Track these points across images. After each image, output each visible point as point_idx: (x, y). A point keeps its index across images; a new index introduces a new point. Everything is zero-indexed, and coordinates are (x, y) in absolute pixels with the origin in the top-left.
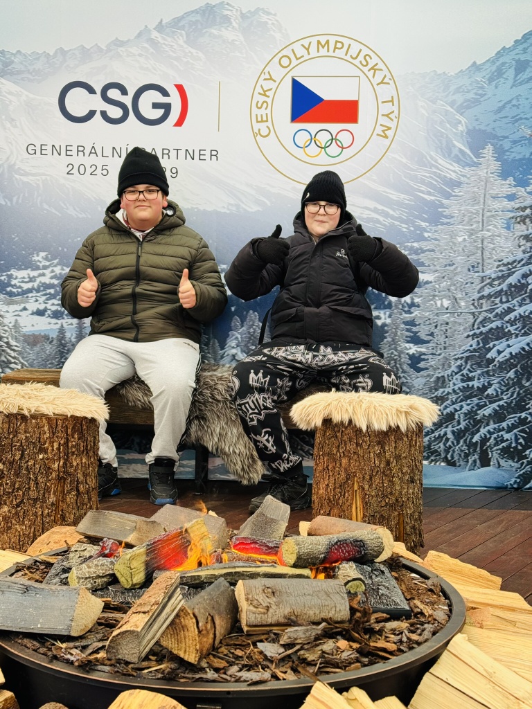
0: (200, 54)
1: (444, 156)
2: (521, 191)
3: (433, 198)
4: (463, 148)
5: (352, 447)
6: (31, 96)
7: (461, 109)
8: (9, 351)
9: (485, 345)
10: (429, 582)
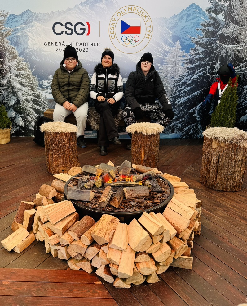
0: (94, 12)
1: (165, 44)
2: (187, 54)
3: (162, 57)
4: (171, 41)
5: (142, 139)
6: (44, 27)
7: (171, 29)
8: (44, 104)
9: (174, 100)
10: (165, 182)
